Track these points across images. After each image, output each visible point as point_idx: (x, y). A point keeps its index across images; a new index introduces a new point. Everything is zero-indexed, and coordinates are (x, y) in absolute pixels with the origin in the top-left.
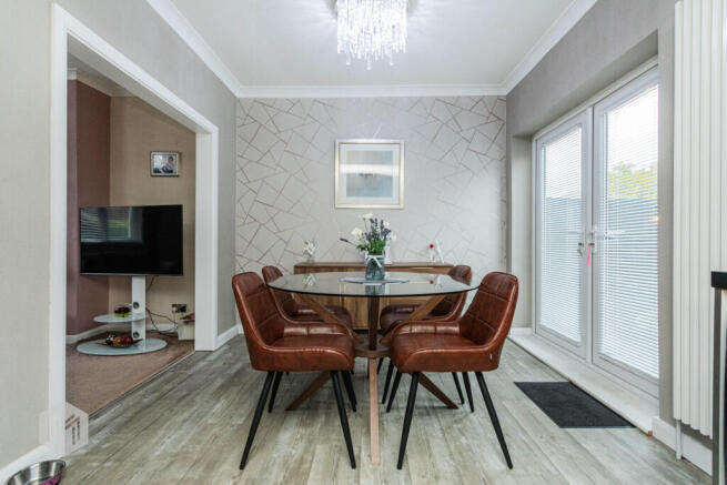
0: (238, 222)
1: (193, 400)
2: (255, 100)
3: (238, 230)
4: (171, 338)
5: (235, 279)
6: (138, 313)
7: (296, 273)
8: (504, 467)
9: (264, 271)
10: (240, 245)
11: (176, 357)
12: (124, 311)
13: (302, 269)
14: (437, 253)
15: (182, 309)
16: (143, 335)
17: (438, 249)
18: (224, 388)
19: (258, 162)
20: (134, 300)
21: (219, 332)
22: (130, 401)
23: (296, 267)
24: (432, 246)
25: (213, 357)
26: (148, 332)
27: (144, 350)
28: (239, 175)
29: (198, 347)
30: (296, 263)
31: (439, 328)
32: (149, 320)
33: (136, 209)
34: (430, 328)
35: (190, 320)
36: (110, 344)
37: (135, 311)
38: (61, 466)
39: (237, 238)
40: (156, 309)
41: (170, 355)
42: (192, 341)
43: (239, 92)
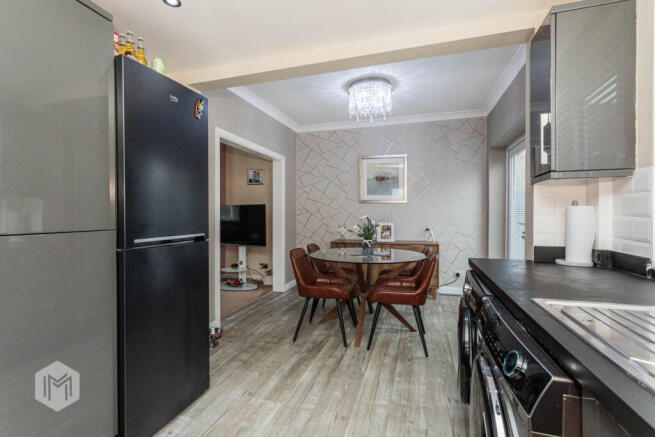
0: (298, 212)
1: (272, 315)
2: (308, 134)
3: (298, 218)
4: (260, 283)
5: (291, 252)
6: (242, 267)
7: (332, 247)
8: (424, 355)
9: (308, 247)
10: (299, 228)
11: (263, 294)
12: (235, 266)
13: (336, 245)
14: (431, 235)
15: (265, 267)
16: (245, 280)
17: (432, 232)
18: (288, 311)
19: (309, 174)
20: (240, 260)
21: (286, 282)
22: (243, 312)
23: (332, 243)
24: (427, 230)
25: (283, 295)
26: (247, 280)
27: (245, 289)
28: (298, 182)
29: (275, 289)
30: (333, 240)
31: (404, 284)
32: (248, 272)
33: (235, 206)
34: (398, 284)
35: (270, 273)
36: (229, 284)
37: (240, 266)
38: (222, 330)
39: (297, 223)
40: (251, 266)
41: (259, 292)
42: (271, 287)
43: (298, 129)
